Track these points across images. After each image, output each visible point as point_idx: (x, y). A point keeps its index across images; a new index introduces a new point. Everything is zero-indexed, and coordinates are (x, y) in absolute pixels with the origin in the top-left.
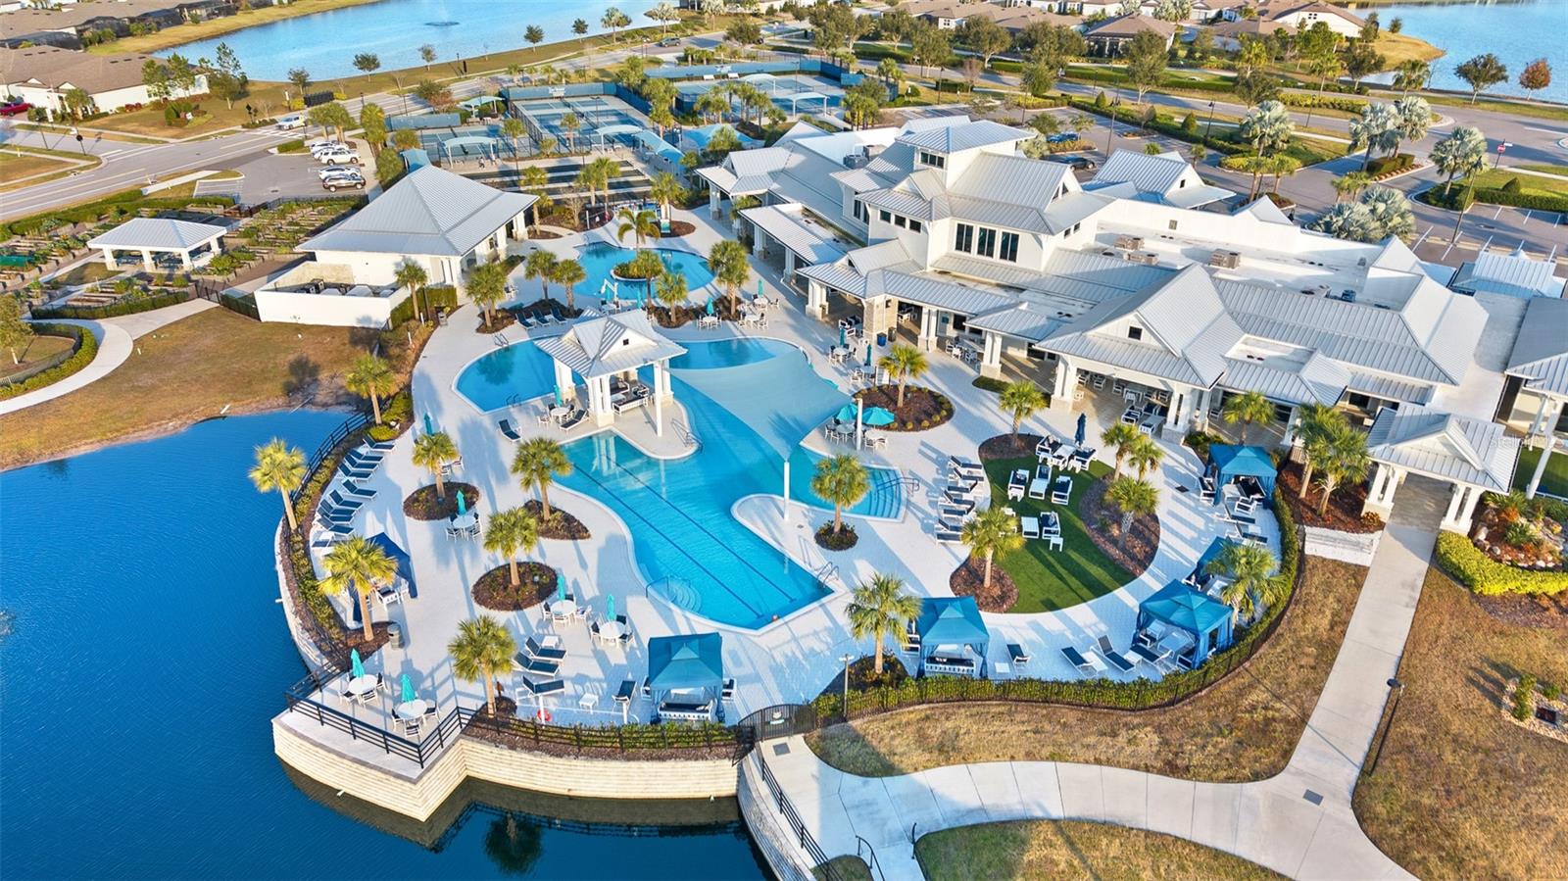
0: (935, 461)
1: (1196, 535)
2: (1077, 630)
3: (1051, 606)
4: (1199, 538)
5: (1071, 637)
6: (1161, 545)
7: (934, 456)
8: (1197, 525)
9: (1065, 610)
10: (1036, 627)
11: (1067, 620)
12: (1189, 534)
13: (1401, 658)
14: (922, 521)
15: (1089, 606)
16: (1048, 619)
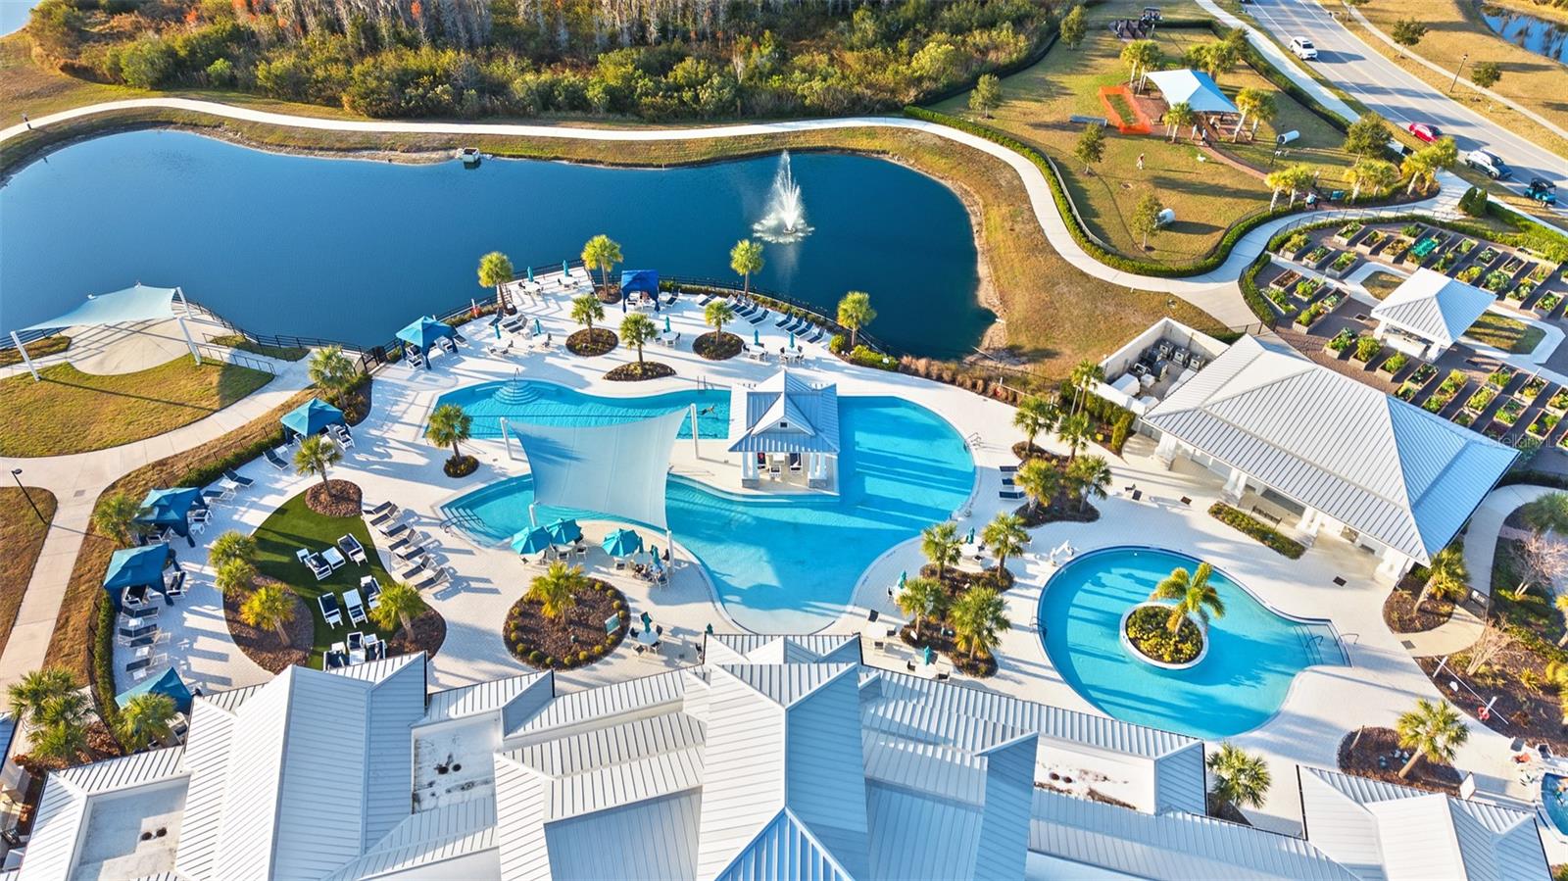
0: (467, 579)
1: (196, 646)
2: (253, 505)
3: (281, 511)
4: (191, 645)
5: (254, 499)
6: (221, 613)
7: (473, 584)
8: (197, 660)
9: (269, 514)
10: (281, 492)
11: (264, 508)
12: (203, 643)
13: (13, 625)
14: (419, 517)
15: (252, 527)
16: (277, 501)
